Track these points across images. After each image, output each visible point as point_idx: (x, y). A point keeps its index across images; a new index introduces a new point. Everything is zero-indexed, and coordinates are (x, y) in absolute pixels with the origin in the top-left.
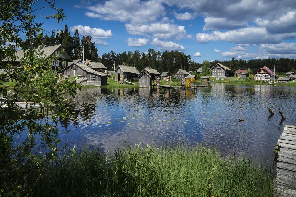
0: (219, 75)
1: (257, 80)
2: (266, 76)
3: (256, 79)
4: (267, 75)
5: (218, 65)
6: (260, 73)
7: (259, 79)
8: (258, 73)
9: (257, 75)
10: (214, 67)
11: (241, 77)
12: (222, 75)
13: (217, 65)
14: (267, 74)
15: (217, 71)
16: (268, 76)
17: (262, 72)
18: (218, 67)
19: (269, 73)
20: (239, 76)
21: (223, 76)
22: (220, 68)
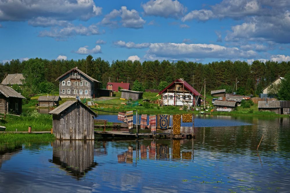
0: (78, 92)
1: (166, 104)
2: (184, 97)
3: (166, 102)
4: (186, 94)
5: (76, 71)
6: (172, 92)
7: (171, 102)
8: (169, 92)
9: (166, 94)
10: (65, 76)
11: (127, 98)
12: (83, 93)
13: (71, 72)
14: (188, 93)
15: (72, 84)
16: (188, 96)
17: (177, 89)
18: (74, 76)
19: (191, 93)
20: (122, 96)
21: (87, 95)
22: (79, 77)
